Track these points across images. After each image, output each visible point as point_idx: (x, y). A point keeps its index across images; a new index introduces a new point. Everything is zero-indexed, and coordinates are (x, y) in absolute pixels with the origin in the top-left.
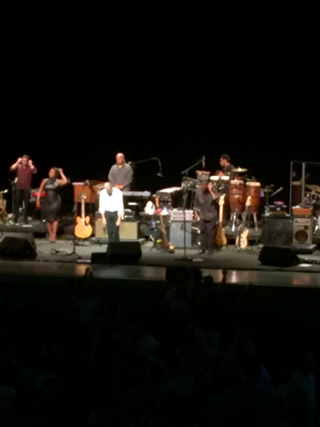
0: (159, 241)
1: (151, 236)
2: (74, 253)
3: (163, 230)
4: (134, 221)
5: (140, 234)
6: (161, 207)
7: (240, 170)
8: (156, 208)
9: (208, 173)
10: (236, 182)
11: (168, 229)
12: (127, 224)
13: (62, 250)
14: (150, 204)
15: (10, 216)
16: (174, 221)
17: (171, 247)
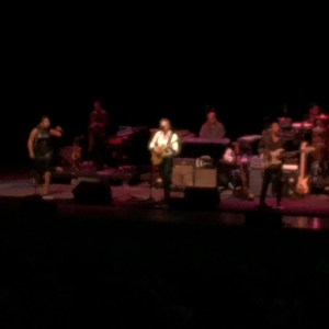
0: (238, 188)
1: (230, 184)
2: (151, 199)
3: (243, 177)
4: (212, 168)
5: (219, 182)
6: (241, 155)
7: (323, 116)
8: (236, 155)
9: (289, 120)
10: (318, 129)
11: (247, 176)
12: (206, 172)
13: (138, 196)
14: (229, 151)
15: (85, 163)
16: (253, 169)
17: (251, 195)
